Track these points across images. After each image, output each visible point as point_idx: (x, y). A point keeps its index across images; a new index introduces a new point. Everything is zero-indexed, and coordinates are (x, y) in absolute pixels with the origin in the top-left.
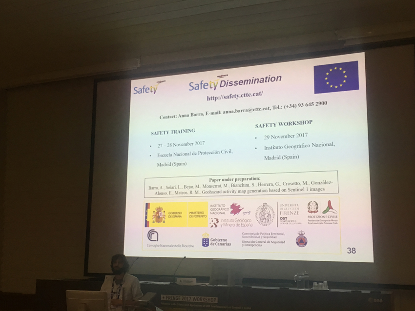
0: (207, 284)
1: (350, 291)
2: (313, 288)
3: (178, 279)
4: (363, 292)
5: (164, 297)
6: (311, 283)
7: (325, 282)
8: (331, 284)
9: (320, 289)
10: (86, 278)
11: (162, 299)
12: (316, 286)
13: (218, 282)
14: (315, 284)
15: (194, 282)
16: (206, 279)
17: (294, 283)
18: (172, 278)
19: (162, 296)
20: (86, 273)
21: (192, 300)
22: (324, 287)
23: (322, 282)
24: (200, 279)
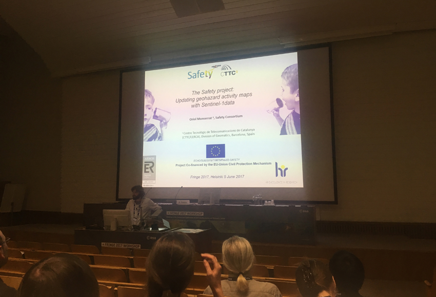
0: (197, 204)
1: (288, 206)
2: (265, 205)
3: (178, 201)
4: (296, 206)
5: (168, 213)
6: (263, 202)
7: (273, 200)
8: (276, 202)
9: (269, 205)
10: (117, 202)
11: (167, 214)
12: (267, 203)
13: (203, 202)
14: (266, 202)
15: (188, 203)
16: (196, 201)
17: (252, 202)
18: (174, 200)
19: (167, 212)
20: (117, 199)
21: (187, 214)
22: (272, 203)
23: (271, 201)
24: (191, 201)
